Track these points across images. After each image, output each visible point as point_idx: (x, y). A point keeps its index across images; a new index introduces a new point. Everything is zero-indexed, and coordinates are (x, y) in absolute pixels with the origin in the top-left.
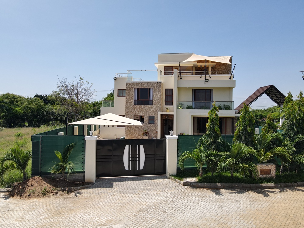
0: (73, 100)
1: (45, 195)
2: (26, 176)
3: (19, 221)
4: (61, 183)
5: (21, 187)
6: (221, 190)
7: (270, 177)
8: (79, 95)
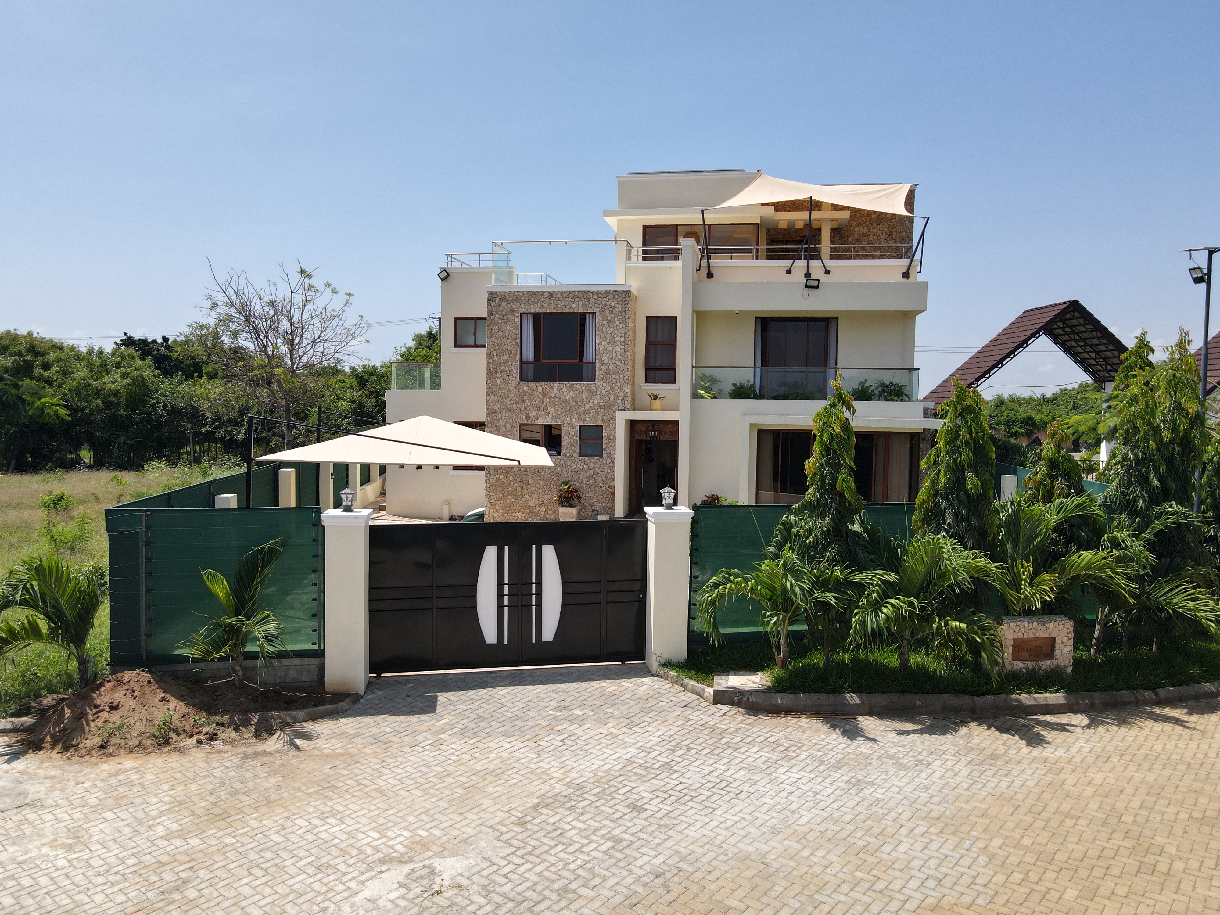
0: (274, 360)
1: (167, 743)
2: (90, 671)
3: (63, 846)
4: (230, 695)
5: (67, 711)
6: (860, 718)
7: (1052, 670)
8: (297, 340)
